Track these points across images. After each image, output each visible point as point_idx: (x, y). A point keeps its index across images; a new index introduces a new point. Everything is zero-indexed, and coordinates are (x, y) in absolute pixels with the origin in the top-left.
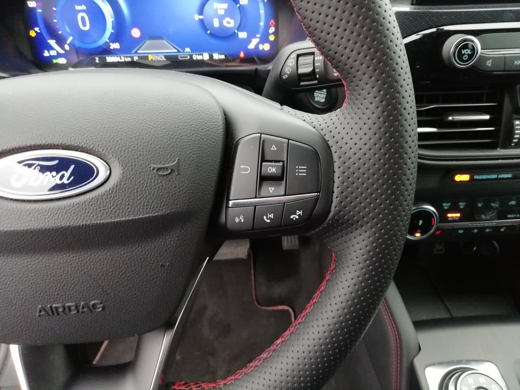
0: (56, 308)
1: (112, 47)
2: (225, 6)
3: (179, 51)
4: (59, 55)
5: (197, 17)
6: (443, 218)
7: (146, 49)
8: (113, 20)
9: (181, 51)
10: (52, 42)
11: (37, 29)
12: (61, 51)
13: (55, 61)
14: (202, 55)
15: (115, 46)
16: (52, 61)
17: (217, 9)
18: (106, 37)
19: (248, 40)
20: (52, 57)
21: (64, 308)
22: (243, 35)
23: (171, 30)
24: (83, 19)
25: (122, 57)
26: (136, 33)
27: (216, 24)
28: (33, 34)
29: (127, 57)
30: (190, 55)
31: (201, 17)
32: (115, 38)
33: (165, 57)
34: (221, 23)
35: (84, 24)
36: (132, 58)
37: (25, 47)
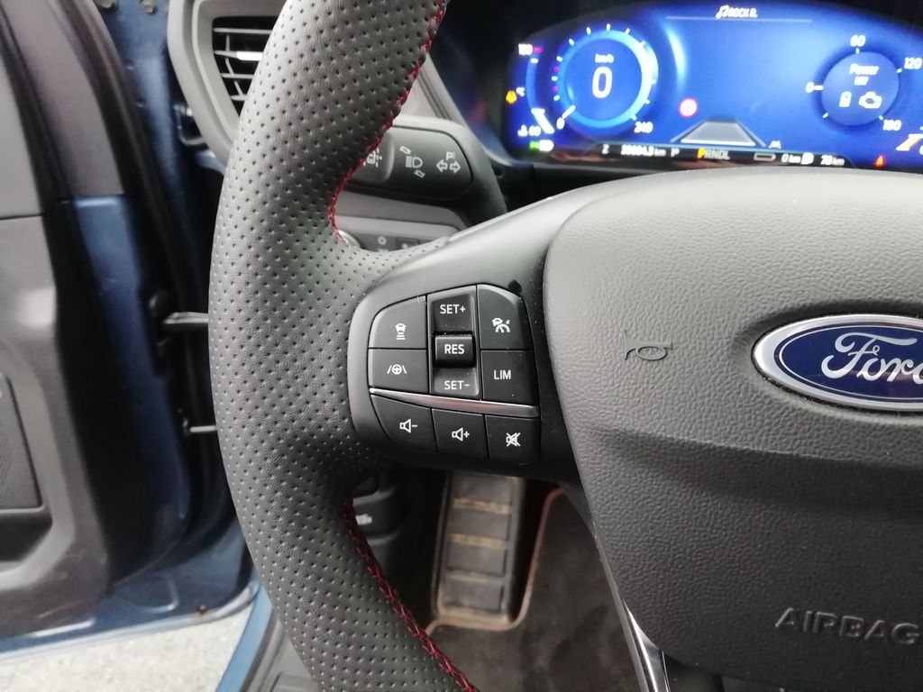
0: (823, 619)
1: (637, 130)
2: (873, 70)
3: (758, 146)
4: (543, 136)
5: (811, 87)
7: (700, 136)
8: (655, 82)
9: (763, 145)
10: (539, 113)
11: (520, 91)
12: (550, 130)
13: (533, 145)
14: (801, 155)
15: (645, 128)
16: (528, 145)
17: (854, 76)
18: (631, 113)
19: (901, 136)
20: (529, 139)
21: (838, 623)
22: (892, 125)
23: (754, 107)
24: (603, 79)
25: (651, 148)
26: (688, 108)
27: (845, 101)
28: (511, 98)
29: (659, 148)
30: (776, 154)
31: (820, 88)
32: (645, 116)
33: (731, 153)
34: (855, 100)
35: (602, 87)
36: (669, 151)
37: (496, 117)
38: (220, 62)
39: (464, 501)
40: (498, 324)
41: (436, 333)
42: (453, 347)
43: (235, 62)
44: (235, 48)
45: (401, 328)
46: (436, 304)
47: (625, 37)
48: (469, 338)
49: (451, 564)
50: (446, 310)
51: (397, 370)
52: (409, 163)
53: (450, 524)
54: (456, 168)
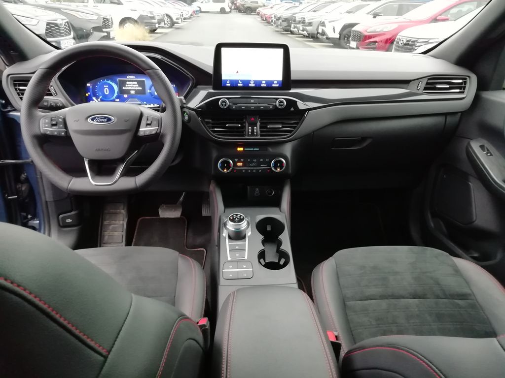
3: (141, 103)
6: (235, 163)
7: (129, 101)
8: (118, 91)
10: (94, 98)
11: (89, 93)
12: (97, 101)
14: (150, 104)
18: (114, 97)
21: (101, 149)
24: (106, 90)
26: (125, 96)
28: (87, 95)
30: (145, 104)
32: (117, 98)
38: (16, 89)
40: (60, 120)
41: (52, 121)
42: (54, 123)
43: (19, 89)
44: (19, 86)
45: (47, 121)
46: (52, 118)
47: (110, 82)
48: (56, 121)
49: (104, 242)
51: (47, 125)
52: (52, 104)
53: (103, 230)
54: (61, 105)
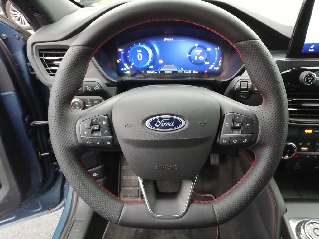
0: (163, 167)
1: (150, 67)
2: (201, 51)
3: (178, 70)
4: (127, 70)
5: (188, 56)
6: (299, 149)
7: (164, 68)
8: (152, 56)
9: (179, 69)
10: (126, 65)
11: (120, 60)
12: (129, 69)
13: (125, 72)
14: (188, 71)
15: (152, 67)
16: (124, 72)
17: (197, 52)
18: (148, 63)
19: (209, 65)
20: (124, 71)
21: (165, 167)
22: (207, 63)
23: (176, 61)
24: (140, 56)
25: (154, 72)
26: (161, 62)
27: (196, 58)
28: (118, 61)
29: (156, 71)
30: (183, 71)
31: (190, 56)
32: (151, 64)
33: (172, 72)
34: (198, 57)
35: (140, 58)
36: (158, 72)
37: (115, 67)
38: (42, 60)
39: (126, 167)
40: (104, 122)
41: (92, 125)
42: (95, 127)
43: (45, 59)
44: (45, 56)
45: (86, 125)
46: (92, 120)
47: (144, 46)
48: (98, 125)
49: (123, 185)
50: (94, 121)
51: (86, 133)
52: (88, 89)
53: (122, 174)
54: (98, 88)
